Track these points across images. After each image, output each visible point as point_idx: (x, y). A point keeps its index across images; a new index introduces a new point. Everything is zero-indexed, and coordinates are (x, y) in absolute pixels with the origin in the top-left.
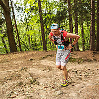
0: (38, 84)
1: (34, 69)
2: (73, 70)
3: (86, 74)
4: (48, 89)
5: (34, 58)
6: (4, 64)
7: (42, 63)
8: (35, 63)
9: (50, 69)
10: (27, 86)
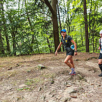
5: (79, 58)
6: (54, 61)
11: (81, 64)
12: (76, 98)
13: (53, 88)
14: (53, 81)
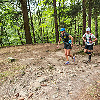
3: (96, 65)
4: (64, 74)
5: (50, 50)
6: (26, 53)
7: (57, 54)
8: (51, 54)
9: (64, 59)
10: (48, 70)
11: (51, 55)
12: (46, 86)
13: (24, 79)
14: (25, 73)
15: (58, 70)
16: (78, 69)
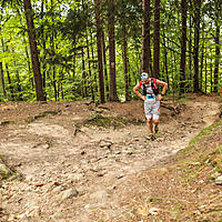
0: (22, 178)
1: (11, 144)
2: (103, 143)
3: (130, 150)
4: (45, 188)
7: (31, 130)
8: (14, 130)
9: (50, 142)
15: (28, 178)
16: (87, 167)
